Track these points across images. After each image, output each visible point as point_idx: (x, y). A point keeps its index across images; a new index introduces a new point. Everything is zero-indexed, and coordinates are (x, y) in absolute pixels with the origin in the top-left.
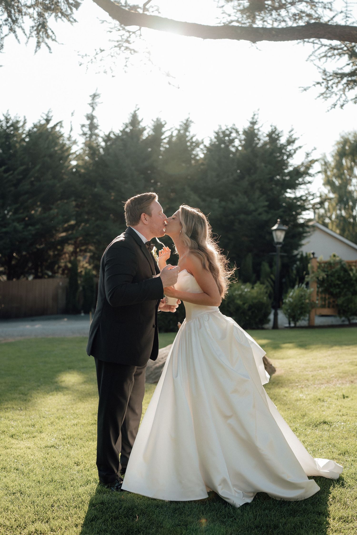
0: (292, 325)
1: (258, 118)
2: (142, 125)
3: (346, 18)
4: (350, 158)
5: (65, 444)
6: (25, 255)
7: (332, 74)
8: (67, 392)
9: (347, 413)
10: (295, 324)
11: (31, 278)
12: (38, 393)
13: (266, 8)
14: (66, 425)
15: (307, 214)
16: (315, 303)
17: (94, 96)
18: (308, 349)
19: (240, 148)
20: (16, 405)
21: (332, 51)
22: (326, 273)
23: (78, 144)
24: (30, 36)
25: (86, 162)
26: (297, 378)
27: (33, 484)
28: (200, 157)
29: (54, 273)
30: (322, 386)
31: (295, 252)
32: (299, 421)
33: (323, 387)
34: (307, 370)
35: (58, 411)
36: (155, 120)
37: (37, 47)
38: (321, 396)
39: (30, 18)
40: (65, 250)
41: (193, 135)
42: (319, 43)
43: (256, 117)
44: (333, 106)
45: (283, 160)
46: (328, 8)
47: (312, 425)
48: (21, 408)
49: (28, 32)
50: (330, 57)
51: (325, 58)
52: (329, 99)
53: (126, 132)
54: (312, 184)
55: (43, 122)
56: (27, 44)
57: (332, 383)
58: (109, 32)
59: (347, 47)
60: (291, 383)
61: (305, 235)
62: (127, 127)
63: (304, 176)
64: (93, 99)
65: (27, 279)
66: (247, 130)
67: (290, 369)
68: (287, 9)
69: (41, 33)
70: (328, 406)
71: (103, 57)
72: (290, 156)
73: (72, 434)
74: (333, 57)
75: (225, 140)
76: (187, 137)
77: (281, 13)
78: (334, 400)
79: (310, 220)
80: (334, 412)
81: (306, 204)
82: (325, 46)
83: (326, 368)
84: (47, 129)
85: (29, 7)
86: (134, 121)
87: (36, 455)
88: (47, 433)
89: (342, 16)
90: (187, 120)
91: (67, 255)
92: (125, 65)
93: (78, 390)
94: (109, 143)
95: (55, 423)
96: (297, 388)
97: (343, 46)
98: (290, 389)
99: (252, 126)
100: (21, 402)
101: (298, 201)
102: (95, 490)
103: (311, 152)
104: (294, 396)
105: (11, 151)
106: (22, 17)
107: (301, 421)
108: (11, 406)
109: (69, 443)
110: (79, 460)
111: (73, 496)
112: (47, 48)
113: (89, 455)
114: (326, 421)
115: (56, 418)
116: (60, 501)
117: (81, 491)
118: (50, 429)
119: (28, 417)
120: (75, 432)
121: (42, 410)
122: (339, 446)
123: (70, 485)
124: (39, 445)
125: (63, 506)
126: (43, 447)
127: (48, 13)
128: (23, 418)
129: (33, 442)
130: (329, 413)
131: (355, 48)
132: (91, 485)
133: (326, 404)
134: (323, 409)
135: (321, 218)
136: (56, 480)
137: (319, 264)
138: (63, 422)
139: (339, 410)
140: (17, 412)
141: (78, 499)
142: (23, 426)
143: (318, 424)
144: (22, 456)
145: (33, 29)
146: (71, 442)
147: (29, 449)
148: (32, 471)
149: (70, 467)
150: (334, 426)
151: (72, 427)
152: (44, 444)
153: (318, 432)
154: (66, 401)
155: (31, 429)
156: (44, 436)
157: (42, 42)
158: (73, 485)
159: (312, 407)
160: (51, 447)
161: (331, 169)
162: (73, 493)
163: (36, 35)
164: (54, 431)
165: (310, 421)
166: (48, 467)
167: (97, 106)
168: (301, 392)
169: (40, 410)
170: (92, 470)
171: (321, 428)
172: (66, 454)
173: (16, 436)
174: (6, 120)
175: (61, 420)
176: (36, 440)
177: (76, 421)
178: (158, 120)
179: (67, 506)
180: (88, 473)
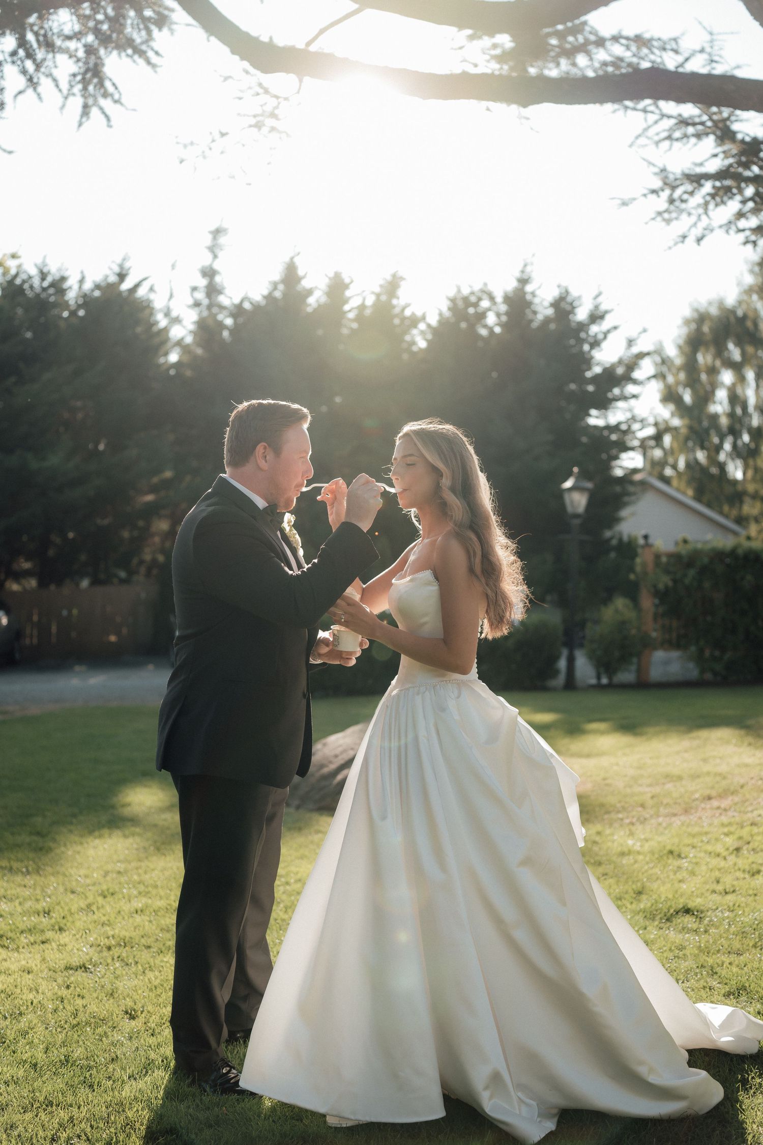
0: (605, 681)
2: (306, 284)
3: (710, 64)
4: (712, 350)
5: (109, 961)
6: (73, 539)
7: (679, 176)
8: (133, 829)
9: (733, 886)
10: (610, 678)
11: (85, 583)
12: (71, 831)
13: (549, 52)
14: (119, 912)
16: (650, 637)
17: (217, 233)
18: (641, 734)
19: (498, 330)
20: (18, 860)
21: (683, 130)
22: (673, 576)
23: (185, 322)
24: (68, 95)
25: (196, 357)
26: (620, 802)
27: (21, 1073)
28: (419, 348)
29: (131, 573)
30: (673, 819)
31: (608, 534)
32: (629, 906)
33: (677, 821)
34: (640, 782)
35: (105, 876)
36: (332, 275)
37: (82, 116)
38: (673, 844)
39: (70, 57)
40: (154, 529)
41: (406, 304)
42: (657, 111)
43: (529, 269)
44: (681, 239)
45: (582, 353)
46: (672, 50)
47: (659, 916)
48: (27, 867)
50: (677, 140)
51: (667, 143)
52: (674, 223)
53: (275, 300)
54: (641, 398)
55: (113, 279)
57: (696, 812)
59: (714, 121)
60: (608, 812)
61: (626, 499)
62: (275, 288)
63: (623, 383)
64: (215, 238)
65: (77, 585)
66: (511, 295)
67: (604, 779)
68: (590, 53)
69: (91, 88)
70: (690, 868)
72: (596, 344)
73: (127, 934)
74: (685, 140)
75: (468, 313)
76: (394, 307)
77: (577, 61)
78: (702, 855)
79: (635, 471)
80: (705, 883)
81: (627, 438)
82: (669, 117)
83: (680, 778)
84: (120, 293)
85: (69, 38)
86: (291, 276)
87: (40, 991)
88: (73, 932)
89: (701, 58)
90: (394, 276)
91: (157, 540)
93: (155, 826)
94: (241, 320)
95: (94, 908)
96: (621, 826)
97: (705, 117)
98: (607, 826)
99: (520, 286)
100: (31, 855)
101: (613, 433)
102: (162, 1092)
103: (638, 338)
104: (616, 844)
105: (51, 335)
106: (54, 57)
107: (634, 907)
108: (8, 865)
109: (120, 959)
110: (135, 1004)
111: (107, 1107)
112: (102, 117)
113: (159, 991)
114: (689, 907)
115: (99, 895)
116: (74, 1125)
117: (128, 1095)
118: (82, 921)
119: (38, 891)
120: (137, 930)
121: (73, 873)
122: (724, 973)
123: (105, 1075)
124: (52, 964)
125: (80, 1139)
126: (60, 969)
127: (106, 48)
128: (28, 893)
129: (39, 955)
130: (695, 887)
131: (728, 123)
132: (155, 1075)
133: (686, 865)
134: (680, 877)
135: (656, 467)
136: (75, 1061)
137: (657, 556)
138: (114, 905)
139: (716, 879)
140: (19, 879)
141: (117, 1117)
142: (23, 914)
143: (672, 914)
144: (10, 993)
145: (75, 80)
146: (124, 955)
147: (29, 972)
148: (24, 1034)
149: (113, 1023)
150: (708, 919)
151: (132, 917)
152: (63, 960)
153: (674, 936)
154: (126, 852)
155: (41, 922)
156: (67, 940)
157: (94, 105)
158: (113, 1075)
159: (657, 871)
160: (79, 970)
161: (674, 371)
162: (109, 1099)
163: (81, 91)
164: (90, 927)
165: (654, 907)
166: (62, 1022)
167: (221, 250)
168: (629, 835)
169: (67, 873)
170: (159, 1033)
171: (679, 924)
172: (108, 987)
173: (5, 938)
174: (40, 274)
175: (109, 899)
176: (48, 949)
177: (143, 901)
178: (337, 275)
179: (88, 1140)
180: (152, 1041)
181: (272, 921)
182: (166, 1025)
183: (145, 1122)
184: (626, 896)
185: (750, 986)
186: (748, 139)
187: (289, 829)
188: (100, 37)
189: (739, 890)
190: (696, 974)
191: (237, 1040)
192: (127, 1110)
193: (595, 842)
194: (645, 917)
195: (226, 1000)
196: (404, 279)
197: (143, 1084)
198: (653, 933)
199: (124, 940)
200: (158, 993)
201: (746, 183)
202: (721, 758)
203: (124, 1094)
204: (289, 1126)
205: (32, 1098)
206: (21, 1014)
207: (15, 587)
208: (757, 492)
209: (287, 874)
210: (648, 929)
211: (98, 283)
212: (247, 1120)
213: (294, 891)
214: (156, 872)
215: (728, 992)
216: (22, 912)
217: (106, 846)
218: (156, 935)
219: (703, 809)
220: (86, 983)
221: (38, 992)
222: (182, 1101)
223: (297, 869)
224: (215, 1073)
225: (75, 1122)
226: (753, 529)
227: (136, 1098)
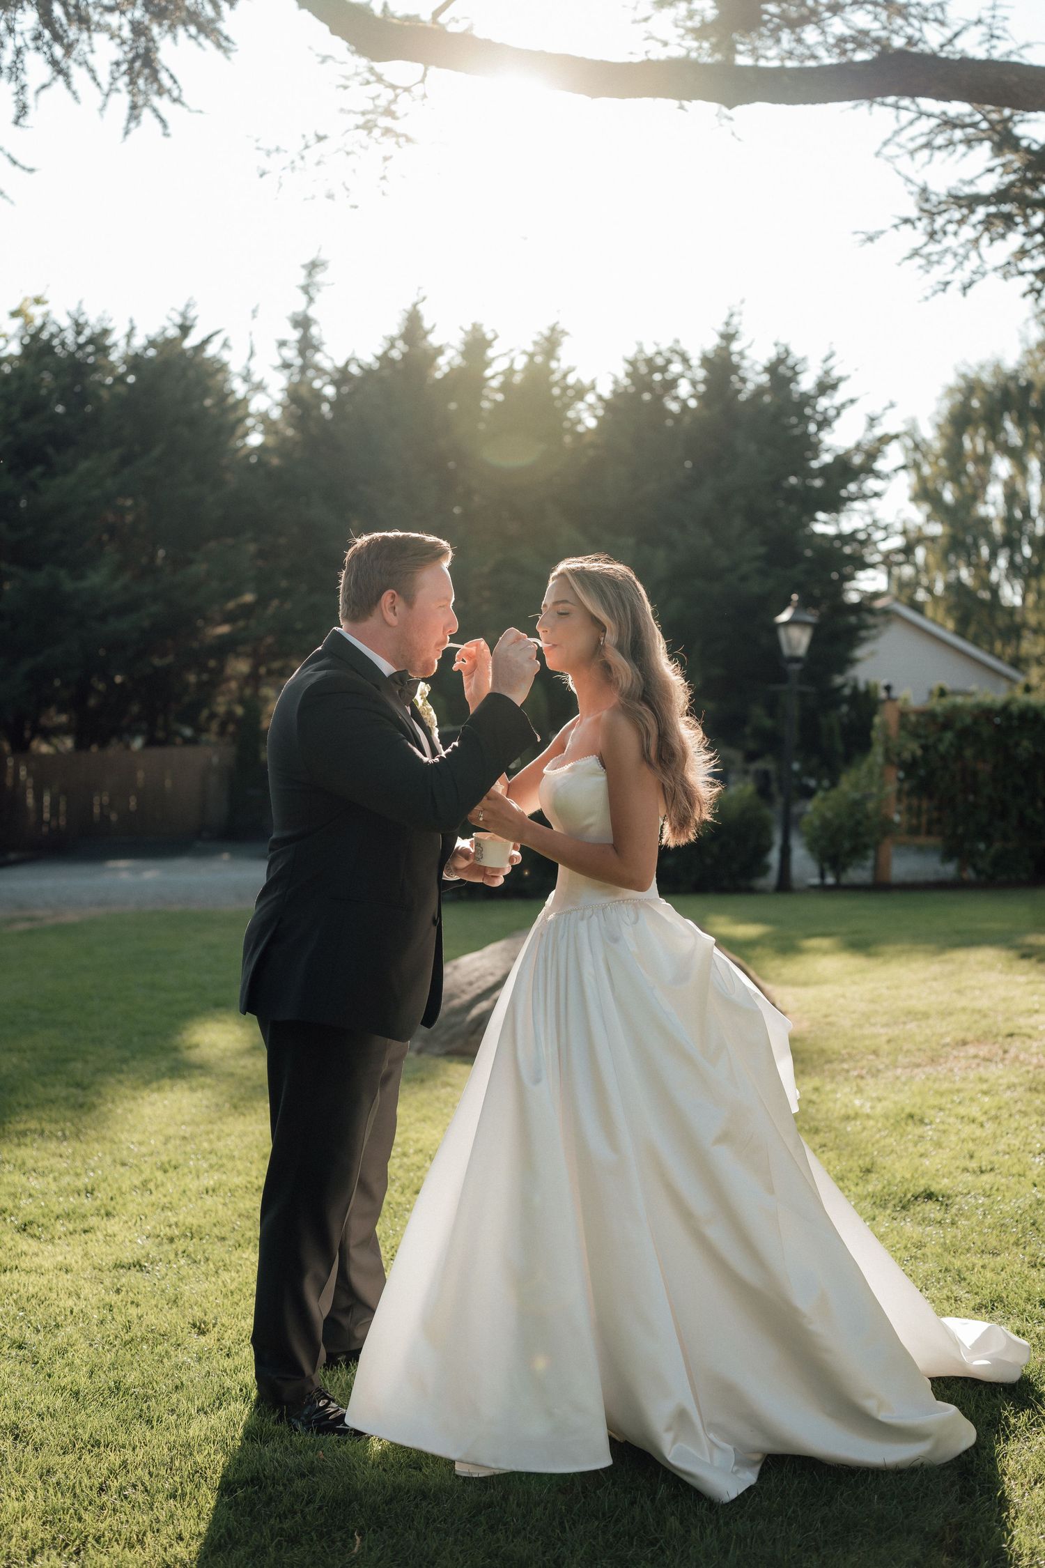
0: (830, 880)
1: (740, 324)
2: (434, 340)
3: (989, 40)
4: (982, 431)
5: (172, 1257)
6: (122, 684)
7: (943, 198)
8: (202, 1079)
9: (991, 1162)
10: (838, 877)
11: (138, 743)
12: (120, 1082)
13: (765, 23)
14: (184, 1192)
15: (868, 579)
16: (891, 821)
17: (313, 267)
19: (693, 403)
20: (51, 1121)
21: (948, 134)
22: (923, 741)
23: (270, 390)
24: (110, 90)
25: (285, 440)
26: (845, 1047)
27: (59, 1403)
28: (587, 428)
29: (200, 730)
30: (916, 1071)
31: (838, 680)
32: (853, 1188)
33: (920, 1074)
34: (873, 1020)
35: (166, 1143)
36: (468, 327)
37: (129, 121)
38: (914, 1106)
39: (112, 38)
40: (229, 671)
41: (569, 367)
42: (913, 107)
43: (735, 320)
44: (942, 287)
45: (806, 435)
46: (936, 20)
47: (893, 1202)
48: (63, 1131)
49: (104, 78)
50: (939, 148)
51: (925, 153)
52: (934, 269)
53: (392, 362)
54: (885, 498)
55: (173, 332)
56: (106, 113)
57: (946, 1062)
58: (341, 89)
59: (990, 122)
60: (829, 1061)
61: (863, 633)
62: (392, 346)
63: (862, 476)
64: (310, 274)
65: (128, 747)
66: (711, 356)
67: (826, 1016)
68: (821, 24)
69: (141, 82)
70: (935, 1138)
71: (322, 155)
72: (825, 423)
73: (195, 1222)
74: (951, 148)
75: (653, 381)
76: (552, 372)
77: (804, 36)
78: (952, 1120)
79: (876, 595)
80: (954, 1158)
81: (866, 551)
82: (929, 116)
83: (926, 1015)
84: (183, 352)
85: (109, 10)
86: (413, 329)
87: (82, 1296)
88: (125, 1218)
89: (977, 33)
90: (553, 329)
91: (233, 685)
92: (381, 176)
93: (232, 1075)
94: (345, 389)
95: (151, 1186)
96: (846, 1079)
97: (978, 117)
98: (828, 1080)
99: (724, 344)
100: (69, 1114)
101: (847, 544)
102: (241, 1431)
103: (882, 415)
104: (839, 1104)
105: (89, 408)
106: (90, 37)
107: (860, 1189)
108: (38, 1126)
109: (185, 1255)
110: (205, 1315)
111: (170, 1450)
112: (156, 121)
113: (236, 1297)
114: (932, 1190)
115: (158, 1168)
116: (128, 1471)
117: (197, 1434)
118: (135, 1204)
119: (78, 1163)
120: (207, 1216)
121: (123, 1138)
122: (974, 1279)
123: (167, 1408)
124: (97, 1261)
125: (135, 1489)
126: (107, 1267)
127: (160, 25)
128: (65, 1165)
129: (80, 1248)
130: (941, 1164)
131: (1010, 125)
132: (231, 1408)
133: (930, 1133)
134: (922, 1150)
135: (905, 588)
136: (128, 1389)
137: (903, 715)
138: (177, 1183)
139: (969, 1153)
140: (52, 1146)
141: (183, 1463)
142: (59, 1193)
143: (909, 1200)
144: (43, 1298)
145: (118, 71)
146: (191, 1249)
147: (67, 1271)
148: (62, 1352)
149: (177, 1340)
150: (957, 1207)
151: (201, 1198)
152: (112, 1255)
153: (910, 1229)
154: (194, 1110)
155: (83, 1204)
156: (116, 1229)
157: (145, 105)
158: (177, 1407)
159: (891, 1140)
160: (132, 1268)
161: (932, 459)
162: (172, 1440)
163: (128, 85)
164: (146, 1211)
165: (885, 1190)
166: (111, 1338)
167: (318, 290)
168: (856, 1093)
169: (117, 1140)
170: (237, 1353)
171: (919, 1213)
172: (170, 1292)
173: (35, 1226)
174: (74, 327)
175: (171, 1173)
176: (92, 1241)
177: (216, 1178)
178: (476, 328)
179: (146, 1491)
180: (228, 1363)
181: (385, 1206)
182: (245, 1343)
183: (220, 1469)
184: (850, 1175)
185: (1007, 1297)
186: (1035, 147)
187: (408, 1081)
188: (152, 9)
189: (998, 1169)
190: (938, 1281)
191: (337, 1363)
192: (195, 1453)
193: (811, 1102)
194: (874, 1203)
195: (325, 1315)
196: (567, 334)
197: (217, 1420)
198: (884, 1224)
199: (191, 1229)
200: (235, 1300)
201: (1033, 209)
202: (981, 989)
203: (191, 1432)
204: (404, 1476)
205: (73, 1435)
206: (57, 1326)
207: (45, 749)
208: (1040, 624)
209: (405, 1142)
210: (877, 1219)
211: (151, 339)
212: (349, 1467)
213: (413, 1164)
214: (233, 1137)
215: (979, 1304)
216: (57, 1190)
217: (166, 1102)
218: (233, 1223)
219: (955, 1057)
220: (141, 1286)
221: (80, 1298)
222: (265, 1443)
223: (418, 1135)
224: (309, 1407)
225: (129, 1467)
226: (1035, 674)
227: (206, 1438)
